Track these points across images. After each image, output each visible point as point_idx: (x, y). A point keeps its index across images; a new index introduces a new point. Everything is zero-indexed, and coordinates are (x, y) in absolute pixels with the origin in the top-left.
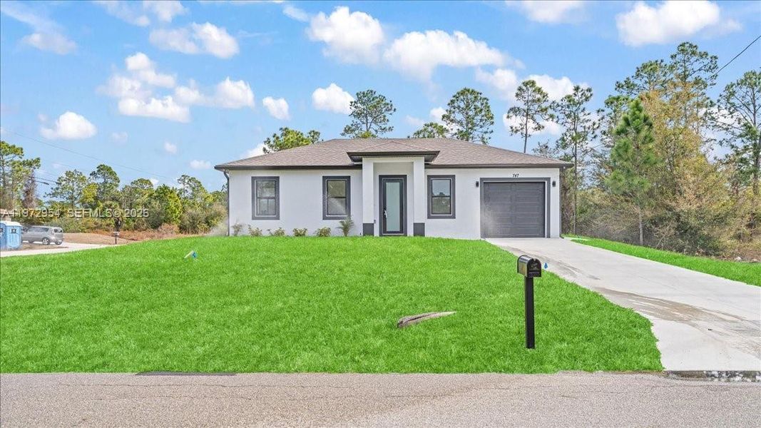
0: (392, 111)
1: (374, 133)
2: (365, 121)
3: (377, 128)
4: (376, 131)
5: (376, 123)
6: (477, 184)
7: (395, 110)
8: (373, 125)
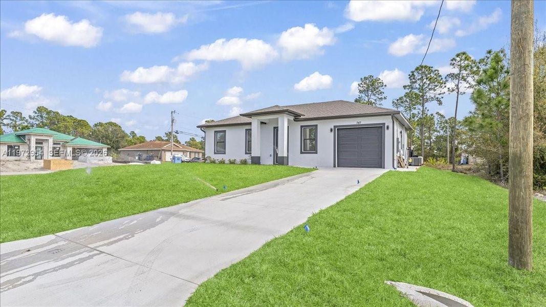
0: (383, 87)
1: (373, 101)
2: (367, 95)
3: (375, 98)
4: (375, 100)
5: (374, 95)
6: (331, 130)
7: (385, 86)
8: (372, 97)
